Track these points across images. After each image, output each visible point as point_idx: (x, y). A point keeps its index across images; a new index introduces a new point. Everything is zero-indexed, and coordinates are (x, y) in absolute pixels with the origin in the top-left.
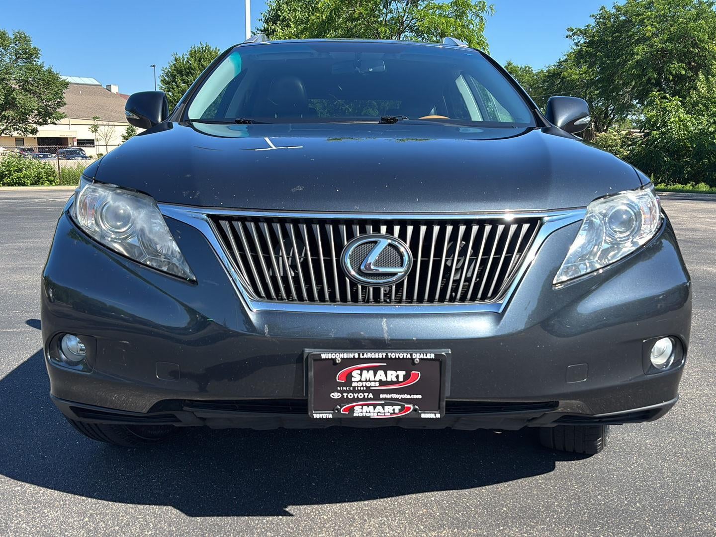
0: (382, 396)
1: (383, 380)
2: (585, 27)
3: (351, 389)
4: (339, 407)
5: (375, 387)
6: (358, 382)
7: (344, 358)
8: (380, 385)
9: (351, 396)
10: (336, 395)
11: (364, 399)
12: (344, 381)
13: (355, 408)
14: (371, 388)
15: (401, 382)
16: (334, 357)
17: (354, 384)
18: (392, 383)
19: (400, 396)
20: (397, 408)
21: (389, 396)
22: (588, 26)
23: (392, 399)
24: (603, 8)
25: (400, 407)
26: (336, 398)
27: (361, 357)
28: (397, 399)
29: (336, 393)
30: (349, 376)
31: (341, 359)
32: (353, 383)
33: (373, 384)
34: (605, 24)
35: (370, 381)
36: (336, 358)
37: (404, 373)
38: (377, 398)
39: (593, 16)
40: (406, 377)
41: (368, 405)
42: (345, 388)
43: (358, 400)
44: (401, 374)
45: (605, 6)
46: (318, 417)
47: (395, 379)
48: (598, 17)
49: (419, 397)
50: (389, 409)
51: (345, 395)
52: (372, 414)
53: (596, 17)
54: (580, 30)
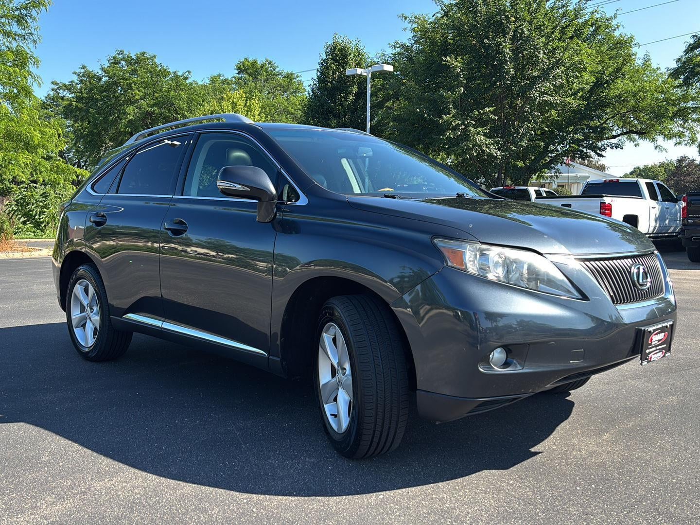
2: (69, 82)
22: (72, 82)
24: (84, 67)
39: (75, 73)
45: (86, 66)
48: (80, 75)
53: (78, 75)
54: (65, 85)
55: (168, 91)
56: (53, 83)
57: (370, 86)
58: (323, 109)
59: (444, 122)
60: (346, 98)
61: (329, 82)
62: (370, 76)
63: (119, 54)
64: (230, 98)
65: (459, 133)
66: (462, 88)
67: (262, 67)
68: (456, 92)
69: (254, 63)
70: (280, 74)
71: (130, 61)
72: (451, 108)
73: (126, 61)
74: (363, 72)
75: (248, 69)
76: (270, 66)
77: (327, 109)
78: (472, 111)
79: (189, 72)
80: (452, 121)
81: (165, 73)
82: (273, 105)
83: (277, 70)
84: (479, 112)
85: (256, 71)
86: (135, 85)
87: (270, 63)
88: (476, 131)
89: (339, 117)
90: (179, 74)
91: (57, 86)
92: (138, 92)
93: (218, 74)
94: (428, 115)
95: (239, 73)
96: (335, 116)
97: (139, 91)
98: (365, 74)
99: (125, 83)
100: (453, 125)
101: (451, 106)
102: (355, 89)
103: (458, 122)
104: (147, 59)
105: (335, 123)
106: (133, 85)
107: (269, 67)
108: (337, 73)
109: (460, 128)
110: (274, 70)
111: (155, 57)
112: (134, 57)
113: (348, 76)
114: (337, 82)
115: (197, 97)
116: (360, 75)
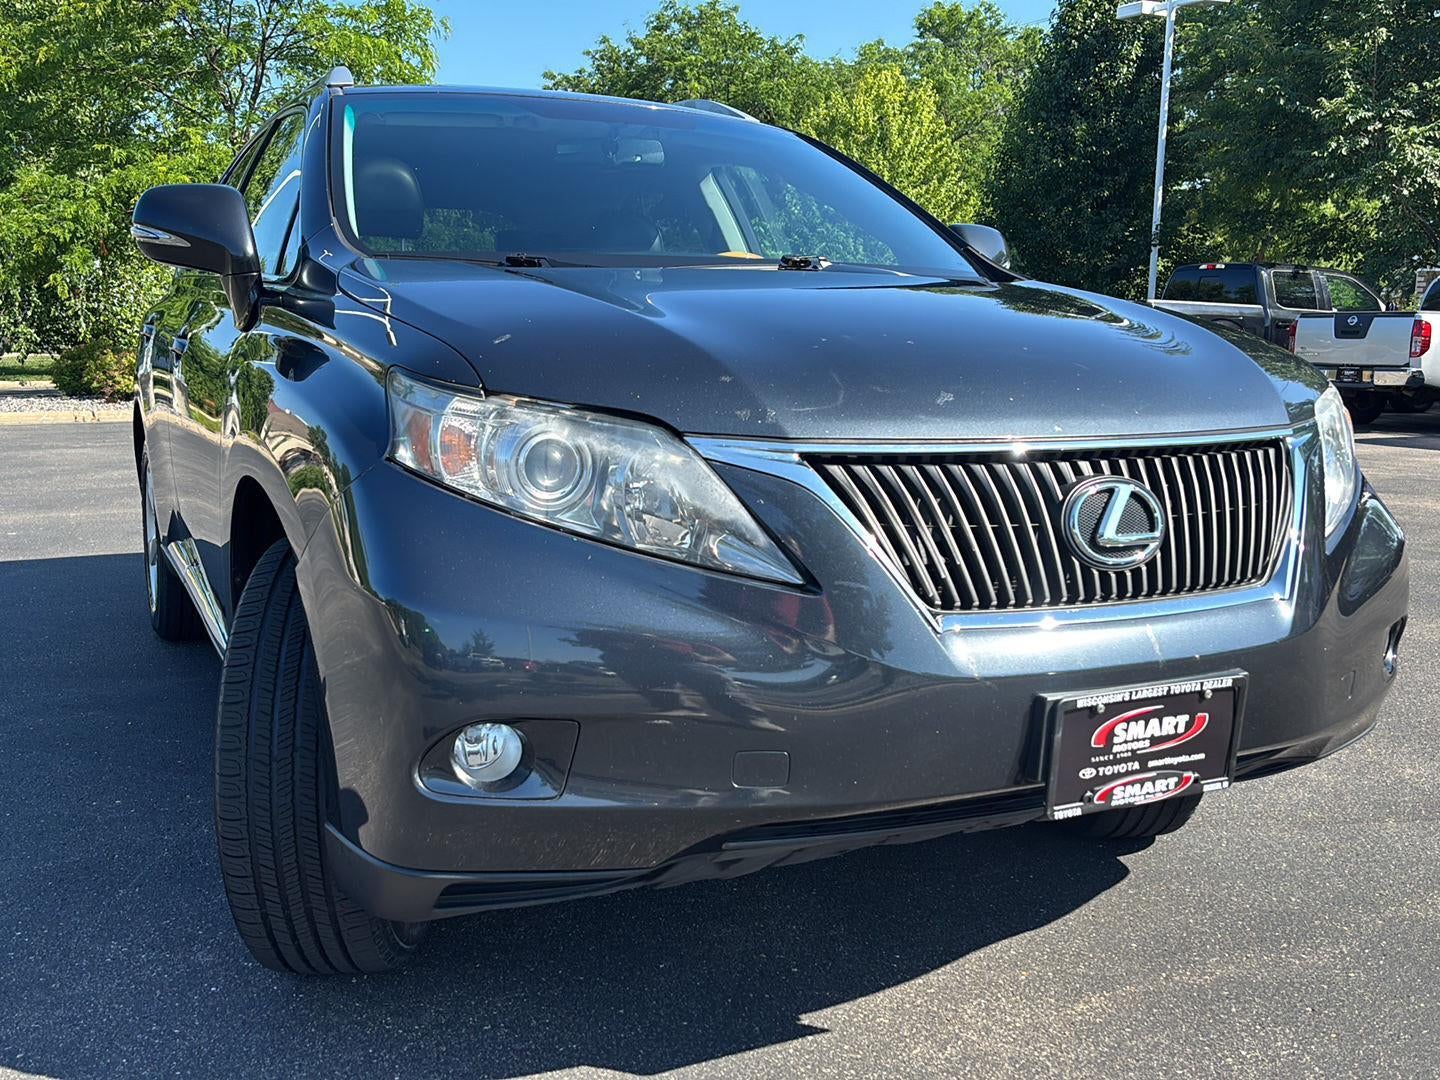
0: (1151, 764)
1: (1156, 735)
2: (576, 72)
3: (1111, 757)
4: (1089, 794)
5: (1144, 748)
6: (1120, 744)
7: (1109, 704)
8: (1152, 745)
9: (1109, 770)
10: (1088, 773)
11: (1128, 773)
12: (1102, 746)
13: (1115, 792)
14: (1138, 752)
15: (1182, 734)
16: (1094, 704)
17: (1116, 749)
18: (1168, 738)
19: (1175, 761)
20: (1173, 781)
21: (1160, 763)
22: (580, 72)
23: (1165, 767)
24: (605, 40)
25: (1176, 779)
26: (1087, 777)
27: (1134, 698)
28: (1170, 767)
29: (1088, 769)
30: (1110, 734)
31: (1105, 705)
32: (1115, 747)
33: (1140, 745)
34: (611, 70)
35: (1138, 740)
36: (1097, 705)
37: (1186, 717)
38: (1144, 769)
39: (588, 53)
40: (1188, 725)
41: (1132, 783)
42: (1102, 758)
43: (1119, 775)
44: (1183, 719)
45: (608, 37)
46: (1061, 818)
47: (1172, 732)
48: (597, 56)
49: (1202, 756)
50: (1161, 784)
51: (1101, 769)
52: (1137, 799)
53: (593, 57)
54: (567, 79)
55: (757, 81)
56: (545, 76)
57: (1171, 40)
58: (1058, 98)
59: (1328, 114)
60: (1113, 72)
61: (1074, 38)
62: (1173, 18)
63: (666, 9)
64: (872, 88)
65: (1366, 142)
66: (1384, 30)
67: (970, 19)
68: (1367, 39)
69: (953, 12)
70: (1011, 30)
71: (687, 22)
72: (1347, 80)
73: (680, 21)
74: (1156, 9)
75: (940, 24)
76: (988, 15)
77: (1066, 98)
78: (1402, 85)
79: (800, 36)
80: (1346, 113)
81: (750, 40)
82: (981, 100)
83: (1003, 24)
84: (1421, 87)
85: (957, 28)
86: (691, 70)
87: (988, 9)
88: (1406, 133)
89: (1095, 117)
90: (781, 42)
91: (553, 82)
92: (696, 85)
93: (877, 39)
94: (1288, 101)
95: (921, 36)
96: (1084, 115)
97: (700, 84)
98: (1164, 13)
99: (673, 68)
100: (1348, 121)
101: (1347, 75)
102: (1136, 51)
103: (1362, 114)
104: (721, 15)
105: (1082, 129)
106: (687, 71)
107: (986, 19)
108: (1096, 15)
109: (1370, 128)
110: (998, 23)
111: (735, 9)
112: (696, 13)
113: (1122, 21)
114: (1095, 37)
115: (814, 89)
116: (1151, 17)
